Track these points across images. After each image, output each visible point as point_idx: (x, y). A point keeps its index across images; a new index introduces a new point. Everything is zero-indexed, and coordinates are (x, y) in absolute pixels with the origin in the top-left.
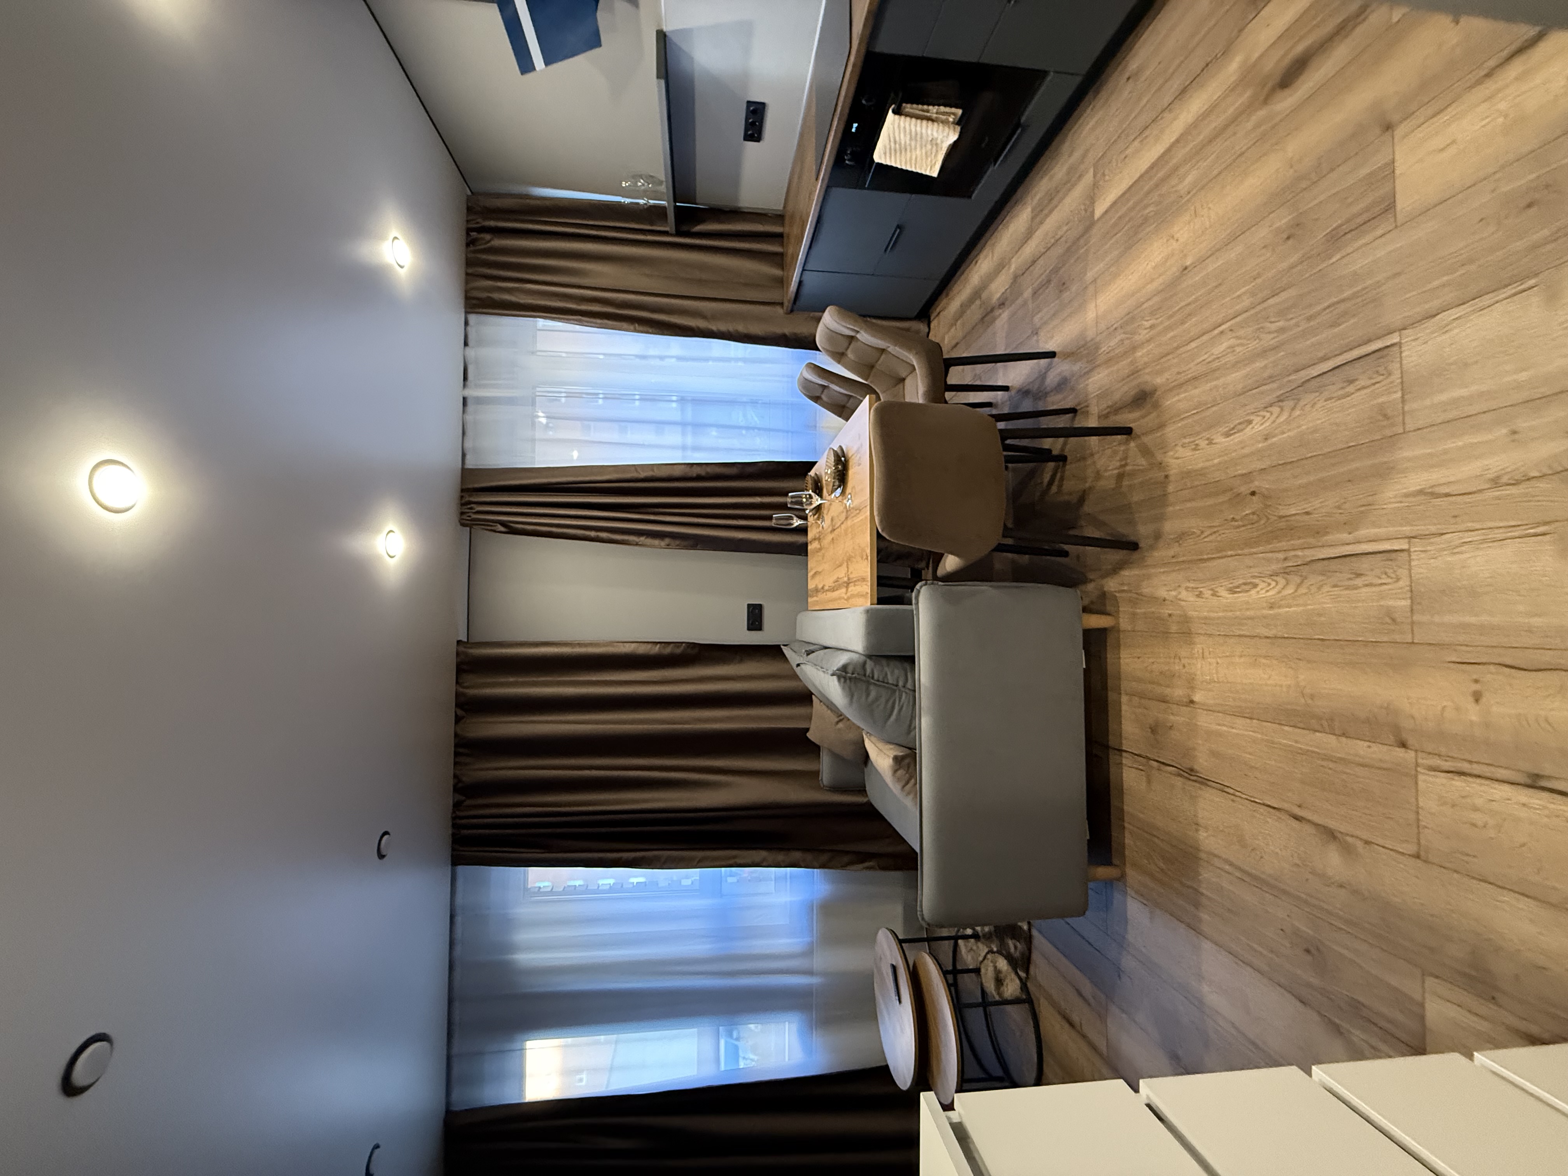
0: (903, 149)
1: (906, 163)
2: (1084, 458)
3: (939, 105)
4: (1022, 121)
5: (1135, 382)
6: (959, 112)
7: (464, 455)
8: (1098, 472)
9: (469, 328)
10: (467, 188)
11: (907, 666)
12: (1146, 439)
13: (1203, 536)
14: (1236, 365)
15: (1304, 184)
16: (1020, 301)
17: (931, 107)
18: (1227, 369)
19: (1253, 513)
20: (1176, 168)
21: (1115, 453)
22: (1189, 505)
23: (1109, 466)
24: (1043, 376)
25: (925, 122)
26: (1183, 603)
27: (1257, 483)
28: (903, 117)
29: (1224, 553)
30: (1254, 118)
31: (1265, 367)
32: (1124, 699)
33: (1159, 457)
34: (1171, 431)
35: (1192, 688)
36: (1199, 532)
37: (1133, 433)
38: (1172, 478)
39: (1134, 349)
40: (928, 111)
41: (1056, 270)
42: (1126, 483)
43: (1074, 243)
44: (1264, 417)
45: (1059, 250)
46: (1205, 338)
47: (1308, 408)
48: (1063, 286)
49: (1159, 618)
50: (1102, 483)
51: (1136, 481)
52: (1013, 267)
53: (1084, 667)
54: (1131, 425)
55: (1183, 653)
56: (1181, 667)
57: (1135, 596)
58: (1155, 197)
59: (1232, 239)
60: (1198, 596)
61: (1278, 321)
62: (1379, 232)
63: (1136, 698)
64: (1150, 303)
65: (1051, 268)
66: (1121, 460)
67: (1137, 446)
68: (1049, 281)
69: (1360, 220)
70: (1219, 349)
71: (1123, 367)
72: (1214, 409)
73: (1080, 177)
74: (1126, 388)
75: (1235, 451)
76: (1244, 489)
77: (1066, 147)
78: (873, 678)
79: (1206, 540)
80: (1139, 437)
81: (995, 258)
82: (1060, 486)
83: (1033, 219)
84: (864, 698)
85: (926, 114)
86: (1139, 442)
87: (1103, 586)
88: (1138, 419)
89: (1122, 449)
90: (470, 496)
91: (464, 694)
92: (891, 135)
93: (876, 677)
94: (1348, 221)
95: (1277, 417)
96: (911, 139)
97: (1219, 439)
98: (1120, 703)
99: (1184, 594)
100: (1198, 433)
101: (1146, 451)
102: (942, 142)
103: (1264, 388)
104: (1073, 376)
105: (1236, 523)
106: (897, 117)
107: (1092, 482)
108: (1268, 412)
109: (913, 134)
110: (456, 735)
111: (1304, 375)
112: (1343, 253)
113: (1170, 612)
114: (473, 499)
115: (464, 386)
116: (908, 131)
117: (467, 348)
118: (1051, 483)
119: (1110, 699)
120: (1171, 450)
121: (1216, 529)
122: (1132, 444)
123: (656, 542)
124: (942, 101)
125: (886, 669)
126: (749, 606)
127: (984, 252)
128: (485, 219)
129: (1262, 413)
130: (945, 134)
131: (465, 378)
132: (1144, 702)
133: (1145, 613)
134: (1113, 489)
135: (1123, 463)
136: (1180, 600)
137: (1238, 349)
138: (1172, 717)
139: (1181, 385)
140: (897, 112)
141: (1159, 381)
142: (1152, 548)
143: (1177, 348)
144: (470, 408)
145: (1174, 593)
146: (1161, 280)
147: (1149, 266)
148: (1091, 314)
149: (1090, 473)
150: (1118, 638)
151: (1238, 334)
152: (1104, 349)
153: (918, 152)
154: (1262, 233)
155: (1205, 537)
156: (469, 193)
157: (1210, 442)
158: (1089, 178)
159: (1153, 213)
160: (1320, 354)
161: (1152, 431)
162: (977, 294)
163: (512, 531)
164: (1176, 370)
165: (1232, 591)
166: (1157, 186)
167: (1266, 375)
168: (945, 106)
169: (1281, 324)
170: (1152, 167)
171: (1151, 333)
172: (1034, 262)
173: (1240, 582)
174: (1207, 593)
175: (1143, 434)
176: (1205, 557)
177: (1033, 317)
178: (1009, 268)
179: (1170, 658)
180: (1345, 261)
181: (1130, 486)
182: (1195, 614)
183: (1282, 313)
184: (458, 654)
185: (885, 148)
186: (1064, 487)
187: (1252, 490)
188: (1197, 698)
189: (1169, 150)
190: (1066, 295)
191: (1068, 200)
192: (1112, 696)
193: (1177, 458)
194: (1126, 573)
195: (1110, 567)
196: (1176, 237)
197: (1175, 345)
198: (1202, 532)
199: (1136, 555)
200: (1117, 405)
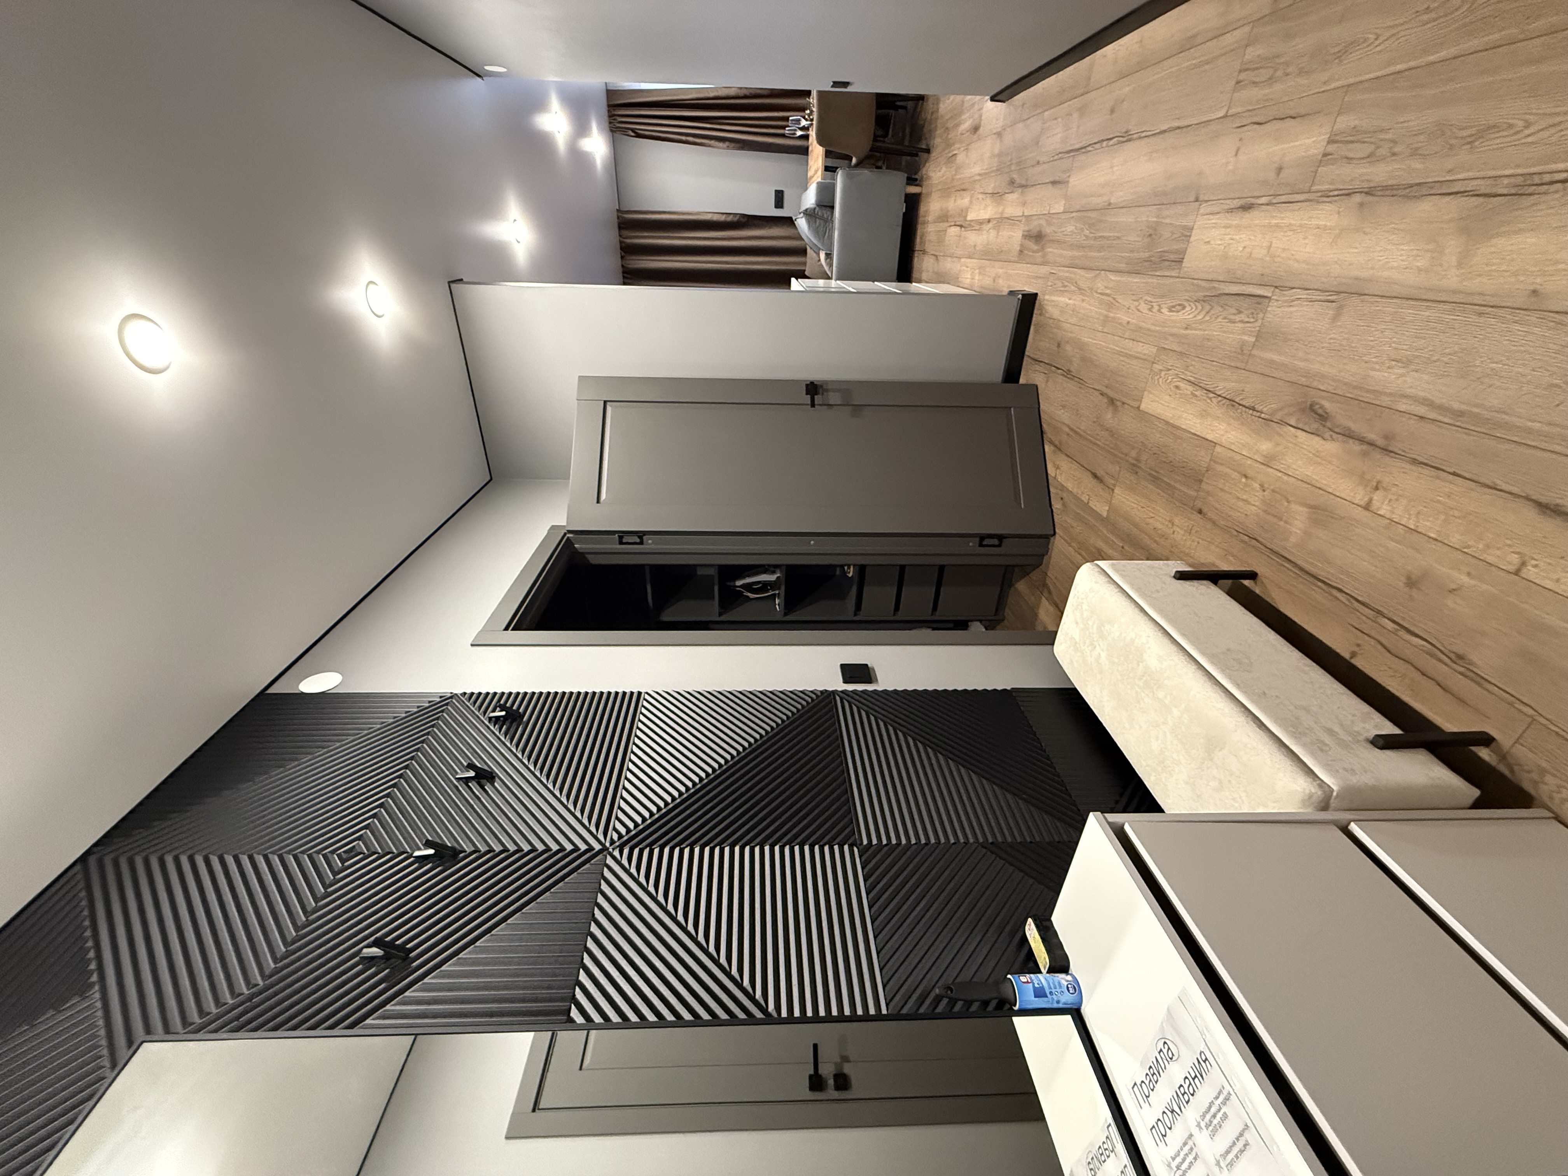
7: (607, 81)
11: (831, 210)
78: (817, 216)
84: (814, 225)
90: (614, 110)
91: (624, 242)
93: (819, 215)
110: (623, 266)
114: (616, 113)
123: (721, 144)
125: (823, 211)
126: (776, 191)
163: (639, 136)
184: (618, 218)
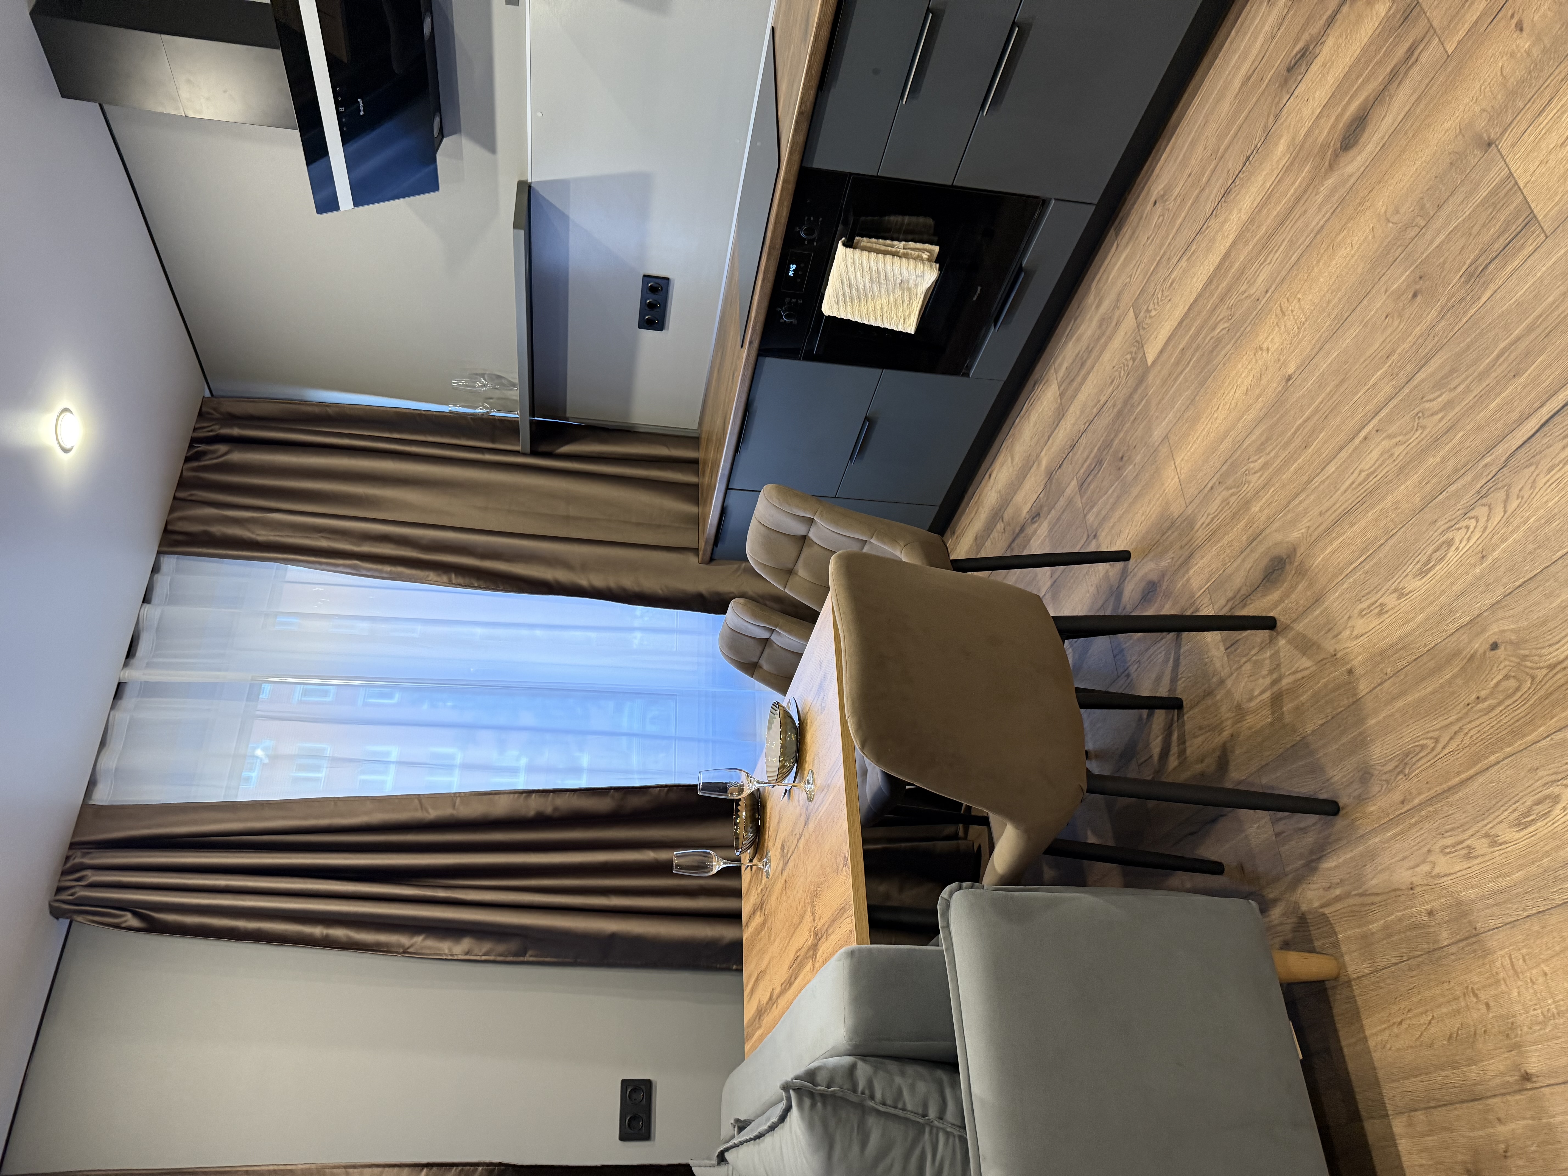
0: (862, 296)
1: (868, 315)
2: (1209, 693)
3: (907, 241)
4: (1024, 264)
5: (1262, 549)
6: (936, 249)
7: (92, 783)
8: (1239, 707)
9: (157, 577)
10: (206, 387)
11: (941, 1074)
12: (1299, 627)
13: (1440, 746)
14: (1402, 471)
15: (1412, 233)
16: (1062, 502)
17: (895, 243)
18: (1391, 481)
19: (1507, 677)
20: (1242, 272)
21: (1258, 665)
22: (1399, 704)
23: (1252, 690)
24: (1116, 592)
25: (889, 258)
26: (1447, 881)
27: (1494, 628)
28: (857, 251)
29: (1484, 763)
30: (1324, 190)
31: (1444, 460)
32: (1398, 1126)
33: (1329, 645)
34: (1334, 601)
35: (1517, 1046)
36: (1430, 743)
37: (1278, 624)
38: (1359, 671)
39: (1246, 504)
40: (893, 246)
41: (1107, 445)
42: (1288, 707)
43: (1125, 403)
44: (1468, 528)
45: (1105, 420)
46: (1344, 454)
47: (1526, 493)
48: (1121, 460)
49: (1414, 927)
50: (1250, 720)
51: (1303, 698)
52: (1044, 463)
53: (1301, 1057)
54: (1272, 614)
55: (1476, 979)
56: (1484, 1009)
57: (1358, 900)
58: (1223, 312)
59: (1341, 323)
60: (1468, 857)
61: (1441, 395)
62: (1529, 249)
63: (1420, 1116)
64: (1253, 437)
65: (1098, 445)
66: (1271, 672)
67: (1289, 642)
68: (1100, 462)
69: (1498, 246)
70: (1369, 461)
71: (1236, 534)
72: (1391, 542)
73: (1118, 324)
74: (1248, 565)
75: (1443, 592)
76: (1479, 645)
77: (1091, 299)
78: (872, 1097)
79: (1447, 751)
80: (1287, 627)
81: (1017, 460)
82: (1182, 752)
83: (1061, 395)
84: (856, 1148)
85: (890, 249)
86: (1291, 635)
87: (1297, 907)
88: (1281, 600)
89: (1268, 654)
90: (84, 855)
92: (844, 275)
93: (878, 1095)
94: (1483, 252)
95: (1488, 521)
96: (872, 281)
97: (1414, 584)
98: (1391, 1138)
99: (1443, 864)
100: (1377, 589)
101: (1306, 646)
102: (916, 285)
103: (1453, 488)
104: (1163, 575)
105: (1486, 704)
106: (849, 250)
107: (1233, 725)
108: (1470, 518)
109: (875, 274)
111: (1503, 451)
112: (1492, 287)
113: (1428, 907)
114: (87, 861)
115: (126, 665)
116: (866, 268)
117: (147, 606)
118: (1165, 753)
119: (1371, 1138)
120: (1345, 628)
121: (1456, 728)
122: (1282, 642)
124: (910, 237)
125: (898, 1080)
127: (1000, 459)
128: (223, 426)
129: (1464, 524)
130: (919, 272)
131: (130, 653)
132: (1438, 1115)
133: (1386, 927)
134: (1271, 724)
135: (1275, 676)
136: (1439, 876)
137: (1397, 451)
138: (1501, 1129)
139: (1328, 530)
140: (849, 244)
141: (1295, 535)
142: (1362, 800)
143: (1309, 481)
144: (128, 701)
145: (1425, 868)
146: (1260, 404)
147: (1239, 392)
148: (1170, 481)
149: (1225, 712)
150: (1352, 999)
151: (1390, 431)
152: (1201, 520)
153: (884, 300)
154: (1379, 302)
155: (1444, 748)
156: (207, 394)
157: (1401, 594)
158: (1129, 322)
159: (1224, 332)
160: (1515, 416)
161: (1307, 610)
162: (997, 515)
163: (154, 927)
164: (1316, 511)
165: (1520, 824)
166: (1222, 299)
167: (1449, 468)
168: (915, 241)
169: (1444, 398)
170: (1210, 280)
171: (1266, 474)
172: (1073, 447)
173: (1529, 803)
174: (1481, 846)
175: (1295, 621)
176: (1456, 780)
177: (1085, 516)
178: (1039, 464)
179: (1456, 999)
180: (1498, 296)
181: (1297, 708)
182: (1472, 894)
183: (1440, 385)
185: (837, 294)
186: (1189, 751)
187: (1491, 642)
188: (1533, 1065)
189: (1227, 255)
190: (1129, 471)
191: (1106, 356)
192: (1372, 1128)
193: (1357, 637)
194: (1329, 864)
195: (1300, 863)
196: (1265, 346)
197: (1305, 478)
198: (1437, 741)
199: (1340, 823)
200: (1242, 592)
